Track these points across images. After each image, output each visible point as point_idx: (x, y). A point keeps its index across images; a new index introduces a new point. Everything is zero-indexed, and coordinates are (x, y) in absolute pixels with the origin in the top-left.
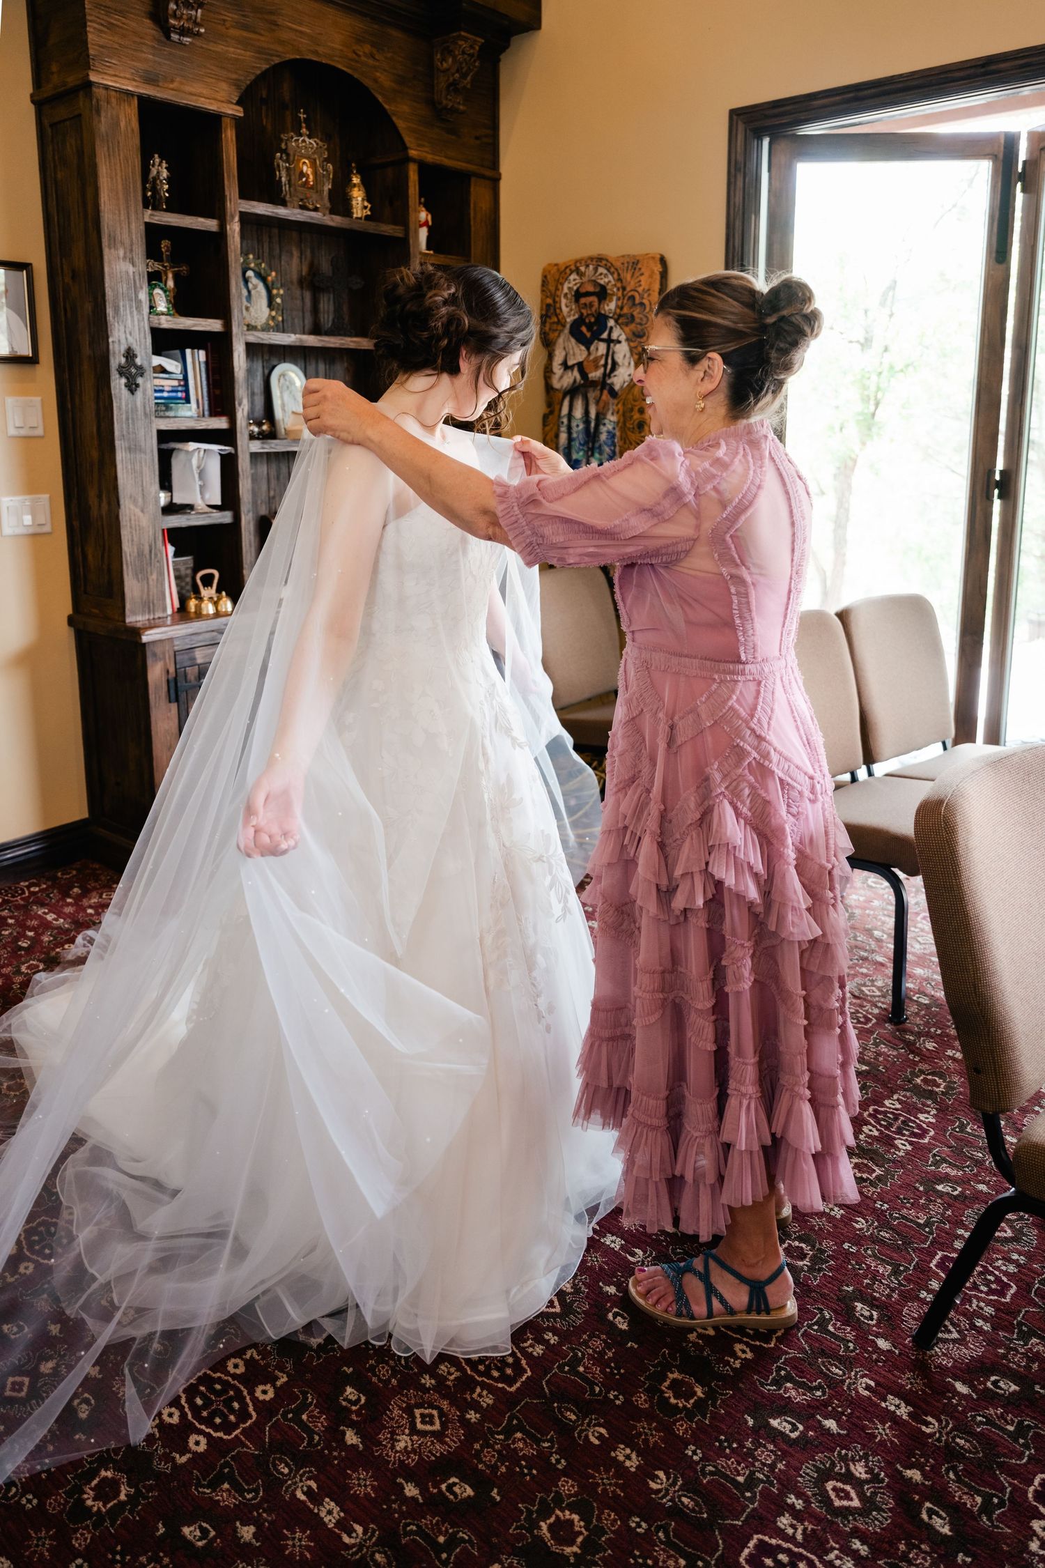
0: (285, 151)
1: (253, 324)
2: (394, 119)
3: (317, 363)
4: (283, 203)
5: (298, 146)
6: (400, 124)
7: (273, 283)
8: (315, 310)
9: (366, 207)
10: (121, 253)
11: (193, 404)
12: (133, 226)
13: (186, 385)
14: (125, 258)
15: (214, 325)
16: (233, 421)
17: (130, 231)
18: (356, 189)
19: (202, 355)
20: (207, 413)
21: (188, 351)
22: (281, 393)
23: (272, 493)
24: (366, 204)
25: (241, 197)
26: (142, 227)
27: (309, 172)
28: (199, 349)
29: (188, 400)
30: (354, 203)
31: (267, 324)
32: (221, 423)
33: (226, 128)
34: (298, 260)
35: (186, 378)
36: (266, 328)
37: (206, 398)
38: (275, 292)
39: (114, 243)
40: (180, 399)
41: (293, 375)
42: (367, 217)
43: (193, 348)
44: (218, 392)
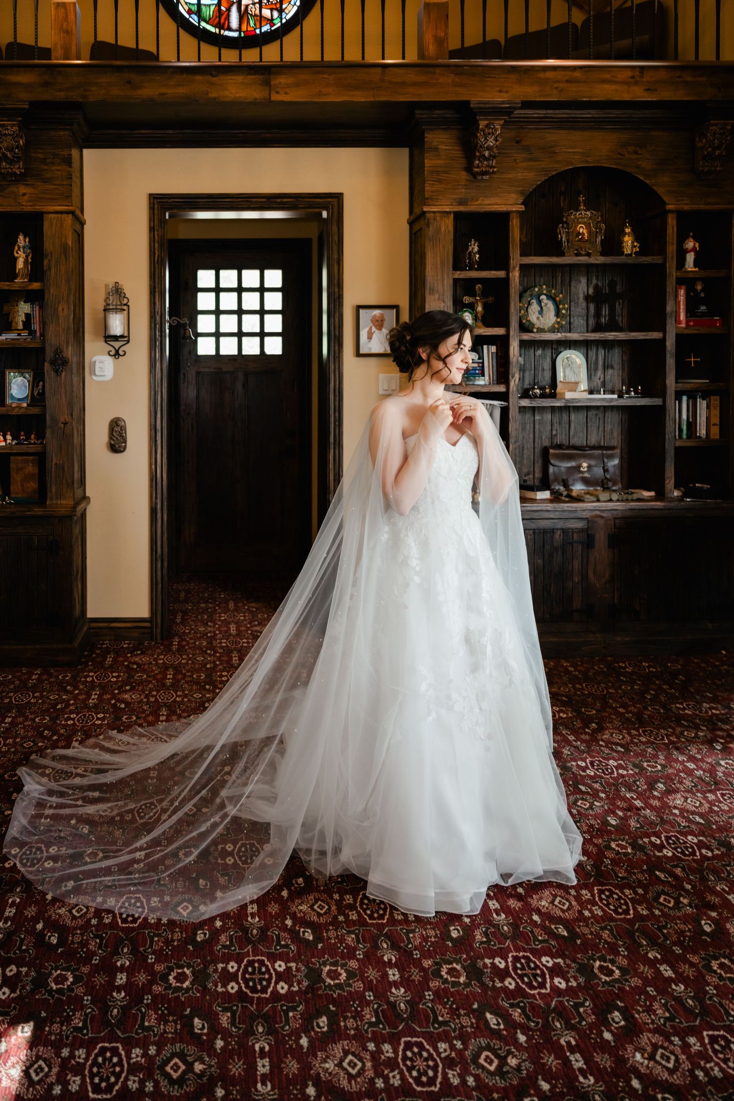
0: (566, 223)
1: (542, 327)
2: (655, 188)
3: (597, 350)
4: (562, 254)
5: (576, 218)
6: (660, 191)
7: (560, 301)
8: (598, 314)
9: (635, 247)
10: (437, 296)
11: (487, 377)
12: (445, 281)
13: (483, 367)
14: (439, 299)
15: (500, 331)
16: (508, 387)
17: (443, 285)
18: (627, 236)
19: (493, 349)
20: (495, 382)
21: (485, 347)
22: (564, 369)
23: (554, 432)
24: (636, 244)
25: (521, 255)
26: (451, 282)
27: (585, 232)
28: (492, 345)
29: (483, 375)
30: (625, 244)
31: (553, 326)
32: (501, 389)
33: (513, 218)
34: (585, 285)
35: (483, 363)
36: (552, 330)
37: (495, 374)
38: (561, 306)
39: (432, 291)
40: (478, 374)
41: (573, 356)
42: (636, 253)
43: (488, 344)
44: (502, 370)
